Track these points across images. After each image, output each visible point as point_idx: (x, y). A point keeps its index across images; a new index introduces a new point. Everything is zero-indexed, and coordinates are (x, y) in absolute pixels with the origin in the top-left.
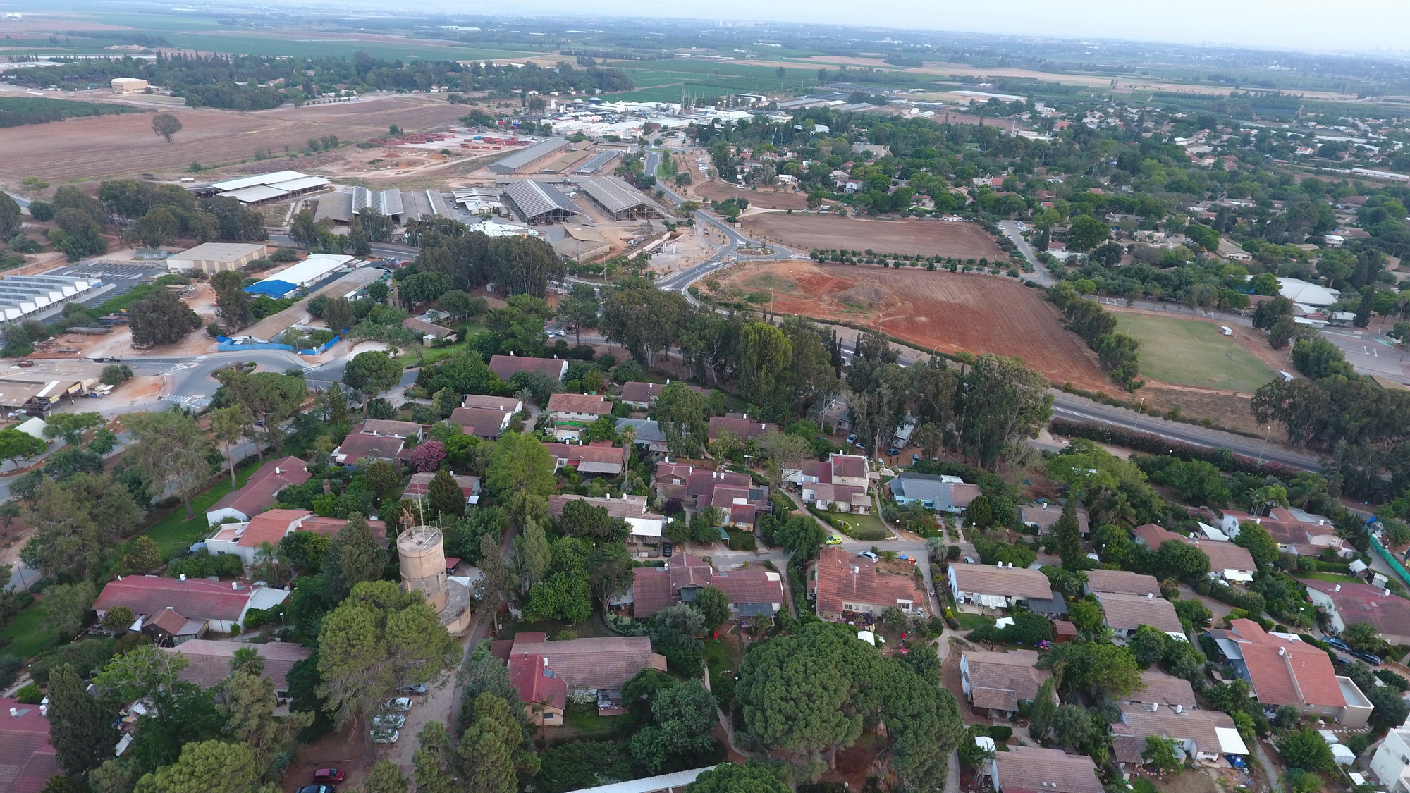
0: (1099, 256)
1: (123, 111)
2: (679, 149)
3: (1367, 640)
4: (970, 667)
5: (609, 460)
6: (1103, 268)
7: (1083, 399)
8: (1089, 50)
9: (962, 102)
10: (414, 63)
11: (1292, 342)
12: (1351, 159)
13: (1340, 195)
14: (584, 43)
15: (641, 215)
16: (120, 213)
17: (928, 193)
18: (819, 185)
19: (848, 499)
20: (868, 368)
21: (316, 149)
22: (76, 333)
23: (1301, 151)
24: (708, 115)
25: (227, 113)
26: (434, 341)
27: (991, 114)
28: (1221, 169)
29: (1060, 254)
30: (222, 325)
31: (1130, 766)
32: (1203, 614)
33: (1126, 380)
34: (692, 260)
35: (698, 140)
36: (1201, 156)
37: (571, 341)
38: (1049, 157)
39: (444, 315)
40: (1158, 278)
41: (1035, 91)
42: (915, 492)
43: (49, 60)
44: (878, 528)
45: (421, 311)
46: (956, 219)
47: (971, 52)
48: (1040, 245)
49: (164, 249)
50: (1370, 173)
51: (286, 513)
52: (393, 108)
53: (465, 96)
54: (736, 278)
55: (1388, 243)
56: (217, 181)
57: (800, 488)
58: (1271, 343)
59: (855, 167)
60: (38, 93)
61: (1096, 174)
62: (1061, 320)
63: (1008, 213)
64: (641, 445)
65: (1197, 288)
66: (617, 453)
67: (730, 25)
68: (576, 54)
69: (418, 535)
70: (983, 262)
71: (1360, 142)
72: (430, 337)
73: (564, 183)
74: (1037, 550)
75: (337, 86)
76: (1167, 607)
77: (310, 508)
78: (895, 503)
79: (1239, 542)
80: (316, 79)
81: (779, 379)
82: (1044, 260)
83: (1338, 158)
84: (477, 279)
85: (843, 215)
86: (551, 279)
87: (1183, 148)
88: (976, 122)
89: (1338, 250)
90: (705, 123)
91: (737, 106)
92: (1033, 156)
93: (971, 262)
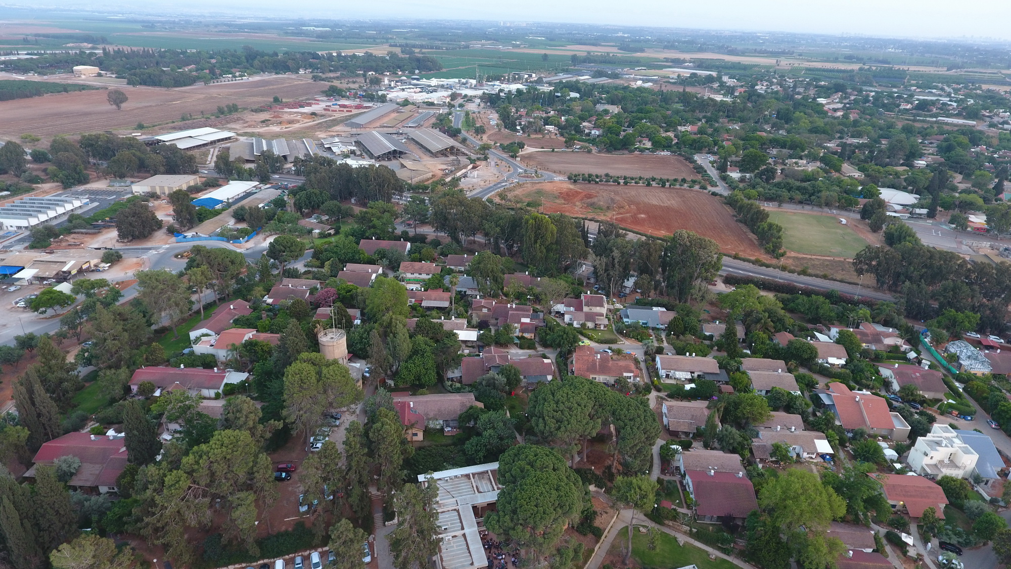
0: (761, 175)
1: (83, 89)
2: (476, 110)
3: (912, 394)
4: (668, 409)
5: (442, 300)
6: (763, 183)
7: (746, 263)
8: (762, 39)
9: (671, 76)
10: (286, 53)
11: (884, 227)
12: (938, 111)
13: (927, 135)
14: (405, 39)
15: (452, 154)
16: (94, 156)
17: (647, 136)
18: (573, 132)
19: (593, 320)
20: (605, 241)
21: (223, 113)
22: (78, 233)
23: (903, 106)
24: (496, 87)
25: (157, 89)
26: (320, 234)
27: (692, 84)
28: (847, 118)
29: (735, 175)
30: (177, 226)
31: (762, 460)
32: (813, 382)
33: (775, 251)
34: (488, 182)
35: (489, 104)
36: (835, 110)
37: (411, 232)
38: (730, 112)
39: (326, 217)
40: (798, 189)
41: (722, 67)
42: (636, 316)
43: (27, 54)
44: (613, 337)
45: (309, 216)
46: (666, 153)
47: (679, 42)
48: (722, 168)
49: (129, 180)
50: (950, 120)
51: (241, 331)
52: (273, 85)
53: (324, 76)
54: (518, 192)
55: (954, 165)
56: (158, 135)
57: (563, 315)
58: (871, 228)
59: (597, 120)
60: (22, 78)
61: (762, 123)
62: (734, 216)
63: (701, 149)
64: (461, 291)
65: (824, 194)
66: (447, 295)
67: (508, 25)
68: (400, 46)
69: (330, 334)
70: (684, 181)
71: (945, 100)
72: (317, 231)
73: (397, 134)
74: (712, 349)
75: (233, 70)
76: (790, 378)
77: (255, 327)
78: (623, 323)
79: (838, 342)
80: (217, 65)
81: (548, 250)
82: (724, 179)
83: (929, 111)
84: (345, 194)
85: (589, 152)
86: (394, 194)
87: (823, 105)
88: (681, 90)
89: (921, 170)
90: (493, 92)
91: (515, 80)
92: (719, 111)
93: (675, 180)
